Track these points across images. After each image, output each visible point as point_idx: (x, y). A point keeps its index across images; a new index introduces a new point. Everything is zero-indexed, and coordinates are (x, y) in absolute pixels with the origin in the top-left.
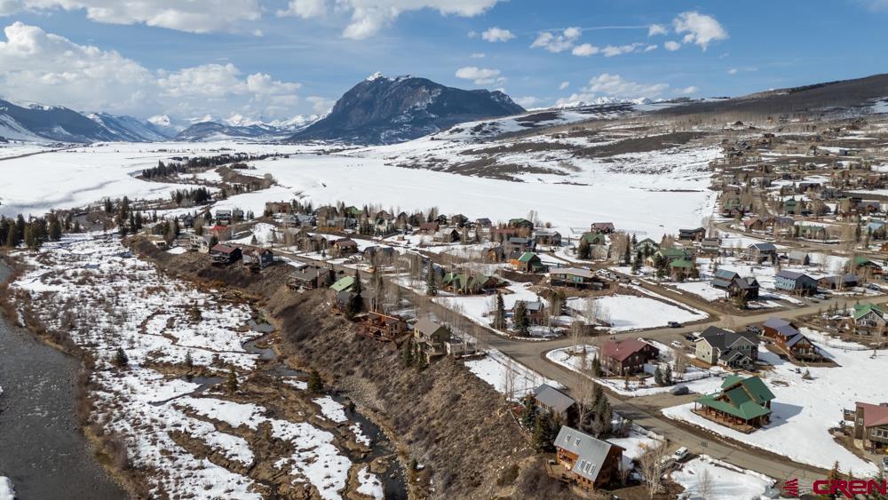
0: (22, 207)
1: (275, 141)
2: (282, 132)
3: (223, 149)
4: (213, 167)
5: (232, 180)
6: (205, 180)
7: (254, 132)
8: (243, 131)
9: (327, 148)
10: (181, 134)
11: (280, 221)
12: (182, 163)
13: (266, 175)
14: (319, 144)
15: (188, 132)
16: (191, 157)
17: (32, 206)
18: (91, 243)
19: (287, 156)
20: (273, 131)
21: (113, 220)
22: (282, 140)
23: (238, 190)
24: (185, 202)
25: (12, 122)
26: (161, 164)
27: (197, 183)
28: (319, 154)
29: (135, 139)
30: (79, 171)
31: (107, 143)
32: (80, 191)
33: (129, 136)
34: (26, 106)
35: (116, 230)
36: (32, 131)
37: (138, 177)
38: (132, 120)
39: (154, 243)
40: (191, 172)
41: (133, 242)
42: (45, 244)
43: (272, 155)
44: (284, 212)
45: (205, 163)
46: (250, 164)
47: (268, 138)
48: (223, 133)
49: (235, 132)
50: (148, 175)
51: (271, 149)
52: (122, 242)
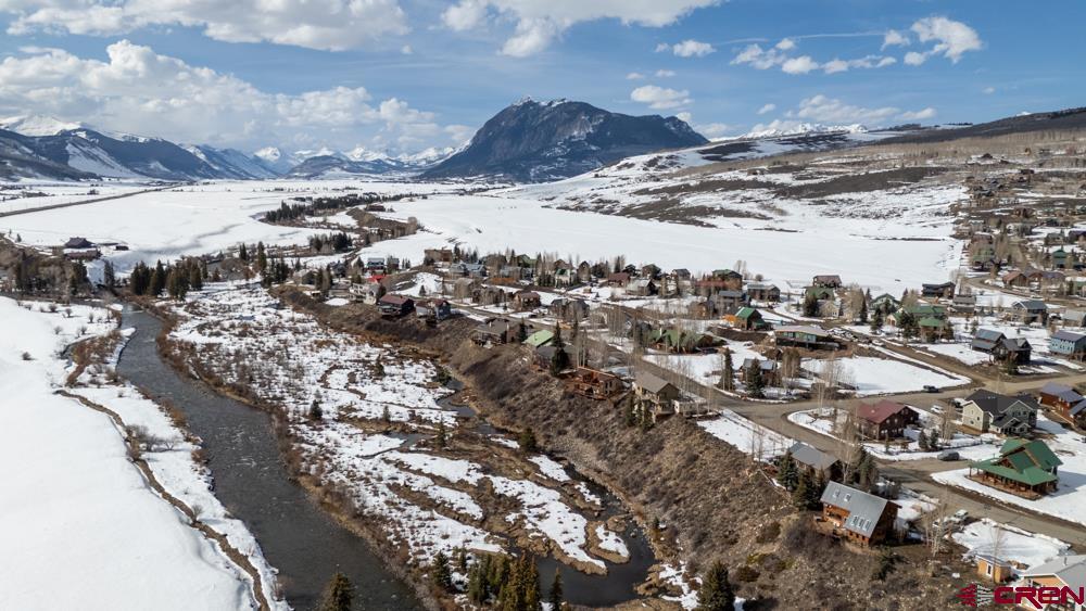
0: (150, 252)
1: (404, 178)
2: (412, 167)
3: (348, 188)
4: (343, 209)
5: (370, 224)
6: (338, 224)
7: (379, 168)
8: (366, 167)
9: (468, 187)
10: (293, 170)
11: (444, 270)
12: (307, 204)
13: (410, 219)
14: (456, 182)
15: (301, 168)
16: (315, 197)
17: (160, 252)
18: (237, 293)
19: (425, 197)
20: (400, 167)
21: (251, 268)
22: (412, 178)
23: (381, 236)
24: (325, 248)
25: (104, 156)
26: (283, 204)
27: (329, 227)
28: (461, 195)
29: (243, 176)
30: (196, 213)
31: (213, 181)
32: (204, 236)
33: (234, 173)
34: (119, 137)
35: (258, 278)
36: (127, 167)
37: (262, 221)
38: (237, 154)
39: (308, 293)
40: (320, 215)
41: (282, 292)
42: (189, 293)
43: (407, 196)
44: (446, 260)
45: (333, 205)
46: (387, 205)
47: (397, 175)
48: (343, 169)
49: (356, 168)
50: (272, 218)
51: (402, 189)
52: (269, 292)
